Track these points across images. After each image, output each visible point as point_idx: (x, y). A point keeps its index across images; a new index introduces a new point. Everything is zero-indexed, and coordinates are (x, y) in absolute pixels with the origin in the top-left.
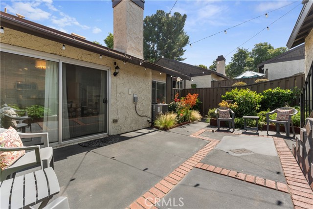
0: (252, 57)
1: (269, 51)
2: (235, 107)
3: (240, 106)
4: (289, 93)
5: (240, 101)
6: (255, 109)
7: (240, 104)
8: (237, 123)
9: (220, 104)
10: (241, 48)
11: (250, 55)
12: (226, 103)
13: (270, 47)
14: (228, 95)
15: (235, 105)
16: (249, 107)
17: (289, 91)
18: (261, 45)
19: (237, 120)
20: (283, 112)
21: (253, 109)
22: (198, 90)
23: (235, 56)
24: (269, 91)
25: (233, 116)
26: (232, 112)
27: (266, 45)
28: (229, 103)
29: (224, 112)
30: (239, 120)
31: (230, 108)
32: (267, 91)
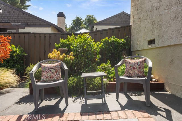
0: (85, 24)
1: (95, 21)
2: (71, 59)
3: (77, 58)
4: (123, 42)
5: (77, 51)
6: (95, 61)
7: (77, 55)
8: (73, 86)
9: (50, 54)
10: (78, 16)
11: (83, 23)
12: (59, 52)
13: (95, 20)
14: (63, 43)
15: (70, 57)
16: (88, 58)
17: (123, 40)
18: (90, 16)
19: (72, 80)
20: (135, 63)
21: (93, 60)
22: (22, 36)
23: (74, 21)
24: (106, 40)
25: (66, 74)
26: (66, 67)
27: (93, 17)
28: (62, 52)
29: (49, 69)
30: (76, 80)
31: (63, 60)
32: (104, 39)
